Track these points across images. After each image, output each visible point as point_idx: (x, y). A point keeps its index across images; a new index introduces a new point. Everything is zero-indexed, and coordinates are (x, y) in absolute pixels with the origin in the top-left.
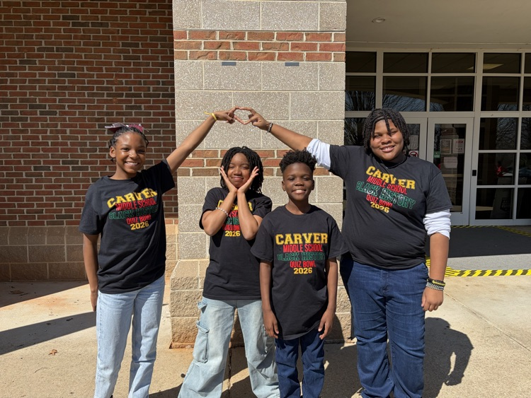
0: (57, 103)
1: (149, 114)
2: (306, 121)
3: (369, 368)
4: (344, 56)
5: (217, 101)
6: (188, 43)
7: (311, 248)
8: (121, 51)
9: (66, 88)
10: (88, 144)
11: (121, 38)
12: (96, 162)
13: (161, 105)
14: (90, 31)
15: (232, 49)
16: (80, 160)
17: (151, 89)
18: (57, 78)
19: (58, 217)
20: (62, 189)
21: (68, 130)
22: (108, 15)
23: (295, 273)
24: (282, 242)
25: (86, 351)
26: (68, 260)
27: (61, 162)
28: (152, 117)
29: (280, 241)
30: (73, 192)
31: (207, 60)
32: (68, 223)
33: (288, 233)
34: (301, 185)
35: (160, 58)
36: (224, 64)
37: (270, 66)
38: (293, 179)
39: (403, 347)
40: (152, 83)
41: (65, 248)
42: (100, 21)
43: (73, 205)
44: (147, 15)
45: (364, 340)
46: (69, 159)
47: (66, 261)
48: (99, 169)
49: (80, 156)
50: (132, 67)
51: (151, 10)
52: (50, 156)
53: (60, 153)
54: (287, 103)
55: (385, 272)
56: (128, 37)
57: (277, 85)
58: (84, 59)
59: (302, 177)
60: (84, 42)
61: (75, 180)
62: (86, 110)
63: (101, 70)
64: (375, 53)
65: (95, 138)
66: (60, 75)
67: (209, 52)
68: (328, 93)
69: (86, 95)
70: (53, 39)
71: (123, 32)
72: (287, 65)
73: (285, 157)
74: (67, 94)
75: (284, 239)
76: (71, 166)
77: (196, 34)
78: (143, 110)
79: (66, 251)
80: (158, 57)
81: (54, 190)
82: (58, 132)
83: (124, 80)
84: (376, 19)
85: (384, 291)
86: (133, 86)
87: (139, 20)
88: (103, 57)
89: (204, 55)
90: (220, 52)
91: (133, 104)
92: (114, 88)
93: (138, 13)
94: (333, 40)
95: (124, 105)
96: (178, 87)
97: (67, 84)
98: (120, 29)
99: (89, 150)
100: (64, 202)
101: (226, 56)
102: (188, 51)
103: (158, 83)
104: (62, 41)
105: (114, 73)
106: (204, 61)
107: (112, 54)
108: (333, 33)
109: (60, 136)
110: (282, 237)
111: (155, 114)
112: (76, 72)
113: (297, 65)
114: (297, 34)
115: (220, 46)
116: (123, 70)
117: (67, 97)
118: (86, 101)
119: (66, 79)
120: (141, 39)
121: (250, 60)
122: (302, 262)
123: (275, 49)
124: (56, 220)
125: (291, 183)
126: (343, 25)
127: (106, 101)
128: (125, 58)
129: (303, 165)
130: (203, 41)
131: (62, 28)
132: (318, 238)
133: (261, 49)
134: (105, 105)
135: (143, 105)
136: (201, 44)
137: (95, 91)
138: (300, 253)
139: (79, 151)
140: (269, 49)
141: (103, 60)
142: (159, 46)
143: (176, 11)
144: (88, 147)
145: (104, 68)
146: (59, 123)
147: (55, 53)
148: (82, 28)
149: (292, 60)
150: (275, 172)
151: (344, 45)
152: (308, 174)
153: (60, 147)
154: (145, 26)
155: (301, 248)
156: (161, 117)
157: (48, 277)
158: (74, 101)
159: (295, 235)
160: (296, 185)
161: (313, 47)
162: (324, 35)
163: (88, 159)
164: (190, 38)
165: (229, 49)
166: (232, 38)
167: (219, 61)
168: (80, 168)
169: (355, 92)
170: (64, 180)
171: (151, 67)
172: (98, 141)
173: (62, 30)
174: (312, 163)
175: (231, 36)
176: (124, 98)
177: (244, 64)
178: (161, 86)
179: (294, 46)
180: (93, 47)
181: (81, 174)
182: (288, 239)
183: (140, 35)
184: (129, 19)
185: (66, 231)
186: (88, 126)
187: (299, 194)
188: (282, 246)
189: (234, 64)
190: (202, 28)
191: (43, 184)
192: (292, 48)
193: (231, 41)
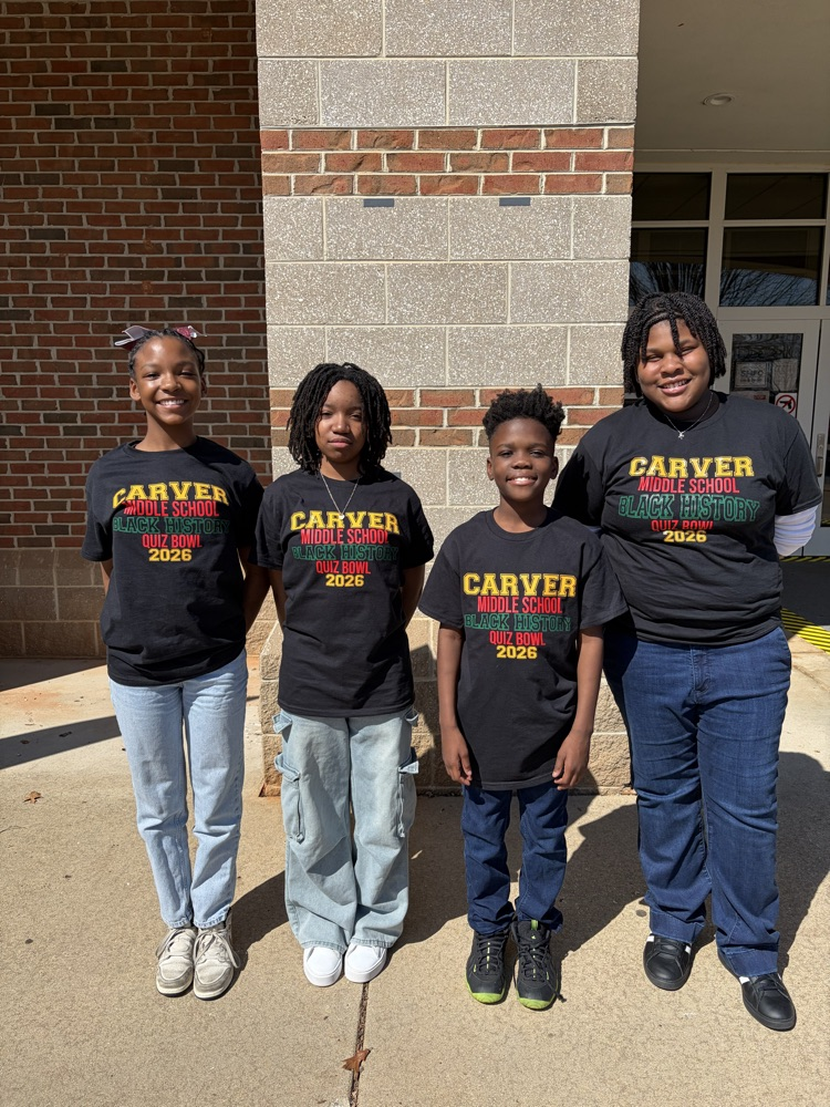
0: (31, 294)
1: (217, 315)
2: (543, 327)
3: (663, 852)
4: (630, 181)
5: (354, 285)
6: (291, 158)
7: (535, 605)
8: (157, 180)
9: (47, 262)
10: (94, 379)
11: (157, 151)
12: (111, 418)
13: (242, 296)
14: (92, 138)
15: (385, 171)
16: (79, 412)
17: (221, 262)
18: (28, 240)
19: (40, 530)
20: (46, 474)
21: (54, 350)
22: (129, 101)
23: (500, 655)
24: (476, 590)
25: (96, 796)
26: (61, 617)
27: (42, 418)
28: (223, 321)
29: (472, 588)
30: (67, 480)
31: (332, 196)
32: (60, 543)
33: (489, 572)
34: (526, 467)
35: (238, 194)
36: (367, 204)
37: (466, 206)
38: (509, 454)
39: (731, 808)
40: (222, 249)
41: (56, 593)
42: (112, 116)
43: (69, 506)
44: (211, 100)
45: (654, 798)
46: (58, 412)
47: (58, 620)
48: (117, 431)
49: (80, 406)
50: (181, 213)
51: (218, 88)
52: (20, 404)
53: (39, 399)
54: (504, 287)
55: (699, 652)
56: (171, 149)
57: (481, 248)
58: (80, 200)
59: (529, 449)
60: (80, 163)
61: (71, 456)
62: (88, 308)
63: (116, 221)
64: (708, 176)
65: (108, 368)
66: (35, 234)
67: (337, 178)
68: (592, 266)
69: (88, 276)
70: (18, 158)
71: (161, 137)
72: (503, 203)
73: (494, 405)
74: (49, 275)
75: (480, 584)
76: (61, 426)
77: (308, 137)
78: (205, 308)
79: (56, 599)
80: (235, 190)
81: (29, 476)
82: (34, 354)
83: (164, 243)
84: (709, 98)
85: (698, 693)
86: (183, 256)
87: (193, 110)
88: (120, 193)
89: (326, 185)
90: (360, 177)
91: (184, 294)
92: (144, 261)
93: (192, 94)
94: (606, 145)
95: (166, 297)
96: (273, 257)
97: (48, 254)
98: (154, 131)
99: (96, 393)
100: (49, 499)
101: (372, 186)
102: (293, 176)
103: (235, 248)
104: (37, 159)
105: (144, 228)
106: (325, 198)
107: (139, 186)
108: (607, 129)
109: (37, 362)
110: (476, 578)
111: (229, 316)
112: (66, 228)
113: (526, 202)
114: (527, 134)
115: (359, 163)
116: (163, 222)
117: (50, 281)
118: (88, 288)
119: (47, 242)
120: (197, 152)
121: (423, 194)
122: (515, 633)
123: (478, 167)
124: (35, 536)
125: (505, 463)
126: (627, 110)
127: (128, 289)
128: (166, 194)
129: (532, 423)
130: (323, 153)
131: (36, 131)
132: (553, 585)
133: (449, 168)
134: (128, 297)
135: (204, 297)
136: (319, 159)
137: (106, 268)
138: (512, 614)
139: (77, 393)
140: (466, 169)
141: (120, 200)
142: (237, 167)
143: (265, 87)
144: (95, 386)
145: (123, 216)
146: (36, 336)
147: (23, 186)
148: (75, 131)
149: (515, 192)
150: (476, 438)
151: (631, 157)
152: (543, 442)
153: (38, 387)
154: (204, 123)
155: (514, 604)
156: (241, 323)
157: (24, 651)
158: (63, 289)
159: (504, 577)
160: (516, 467)
161: (562, 162)
162: (584, 134)
163: (96, 411)
164: (295, 148)
165: (379, 170)
166: (386, 145)
167: (359, 198)
168: (80, 431)
169: (665, 266)
170: (48, 456)
171: (220, 214)
172: (114, 373)
173: (36, 136)
174: (553, 418)
175: (383, 140)
176: (165, 282)
177: (411, 202)
178: (241, 255)
179: (521, 161)
180: (99, 173)
181: (82, 443)
182: (490, 585)
183: (196, 144)
184: (172, 108)
185: (56, 558)
186: (93, 342)
187: (521, 486)
188: (475, 598)
189: (390, 204)
190: (322, 125)
191: (9, 463)
192: (516, 166)
193: (383, 152)
